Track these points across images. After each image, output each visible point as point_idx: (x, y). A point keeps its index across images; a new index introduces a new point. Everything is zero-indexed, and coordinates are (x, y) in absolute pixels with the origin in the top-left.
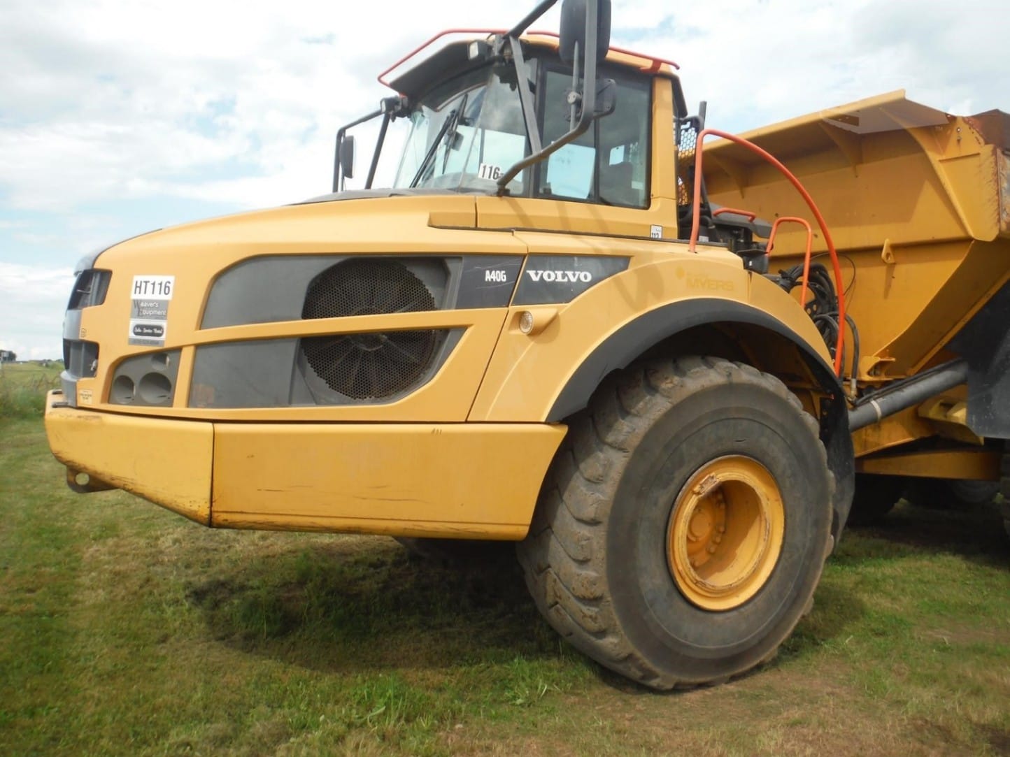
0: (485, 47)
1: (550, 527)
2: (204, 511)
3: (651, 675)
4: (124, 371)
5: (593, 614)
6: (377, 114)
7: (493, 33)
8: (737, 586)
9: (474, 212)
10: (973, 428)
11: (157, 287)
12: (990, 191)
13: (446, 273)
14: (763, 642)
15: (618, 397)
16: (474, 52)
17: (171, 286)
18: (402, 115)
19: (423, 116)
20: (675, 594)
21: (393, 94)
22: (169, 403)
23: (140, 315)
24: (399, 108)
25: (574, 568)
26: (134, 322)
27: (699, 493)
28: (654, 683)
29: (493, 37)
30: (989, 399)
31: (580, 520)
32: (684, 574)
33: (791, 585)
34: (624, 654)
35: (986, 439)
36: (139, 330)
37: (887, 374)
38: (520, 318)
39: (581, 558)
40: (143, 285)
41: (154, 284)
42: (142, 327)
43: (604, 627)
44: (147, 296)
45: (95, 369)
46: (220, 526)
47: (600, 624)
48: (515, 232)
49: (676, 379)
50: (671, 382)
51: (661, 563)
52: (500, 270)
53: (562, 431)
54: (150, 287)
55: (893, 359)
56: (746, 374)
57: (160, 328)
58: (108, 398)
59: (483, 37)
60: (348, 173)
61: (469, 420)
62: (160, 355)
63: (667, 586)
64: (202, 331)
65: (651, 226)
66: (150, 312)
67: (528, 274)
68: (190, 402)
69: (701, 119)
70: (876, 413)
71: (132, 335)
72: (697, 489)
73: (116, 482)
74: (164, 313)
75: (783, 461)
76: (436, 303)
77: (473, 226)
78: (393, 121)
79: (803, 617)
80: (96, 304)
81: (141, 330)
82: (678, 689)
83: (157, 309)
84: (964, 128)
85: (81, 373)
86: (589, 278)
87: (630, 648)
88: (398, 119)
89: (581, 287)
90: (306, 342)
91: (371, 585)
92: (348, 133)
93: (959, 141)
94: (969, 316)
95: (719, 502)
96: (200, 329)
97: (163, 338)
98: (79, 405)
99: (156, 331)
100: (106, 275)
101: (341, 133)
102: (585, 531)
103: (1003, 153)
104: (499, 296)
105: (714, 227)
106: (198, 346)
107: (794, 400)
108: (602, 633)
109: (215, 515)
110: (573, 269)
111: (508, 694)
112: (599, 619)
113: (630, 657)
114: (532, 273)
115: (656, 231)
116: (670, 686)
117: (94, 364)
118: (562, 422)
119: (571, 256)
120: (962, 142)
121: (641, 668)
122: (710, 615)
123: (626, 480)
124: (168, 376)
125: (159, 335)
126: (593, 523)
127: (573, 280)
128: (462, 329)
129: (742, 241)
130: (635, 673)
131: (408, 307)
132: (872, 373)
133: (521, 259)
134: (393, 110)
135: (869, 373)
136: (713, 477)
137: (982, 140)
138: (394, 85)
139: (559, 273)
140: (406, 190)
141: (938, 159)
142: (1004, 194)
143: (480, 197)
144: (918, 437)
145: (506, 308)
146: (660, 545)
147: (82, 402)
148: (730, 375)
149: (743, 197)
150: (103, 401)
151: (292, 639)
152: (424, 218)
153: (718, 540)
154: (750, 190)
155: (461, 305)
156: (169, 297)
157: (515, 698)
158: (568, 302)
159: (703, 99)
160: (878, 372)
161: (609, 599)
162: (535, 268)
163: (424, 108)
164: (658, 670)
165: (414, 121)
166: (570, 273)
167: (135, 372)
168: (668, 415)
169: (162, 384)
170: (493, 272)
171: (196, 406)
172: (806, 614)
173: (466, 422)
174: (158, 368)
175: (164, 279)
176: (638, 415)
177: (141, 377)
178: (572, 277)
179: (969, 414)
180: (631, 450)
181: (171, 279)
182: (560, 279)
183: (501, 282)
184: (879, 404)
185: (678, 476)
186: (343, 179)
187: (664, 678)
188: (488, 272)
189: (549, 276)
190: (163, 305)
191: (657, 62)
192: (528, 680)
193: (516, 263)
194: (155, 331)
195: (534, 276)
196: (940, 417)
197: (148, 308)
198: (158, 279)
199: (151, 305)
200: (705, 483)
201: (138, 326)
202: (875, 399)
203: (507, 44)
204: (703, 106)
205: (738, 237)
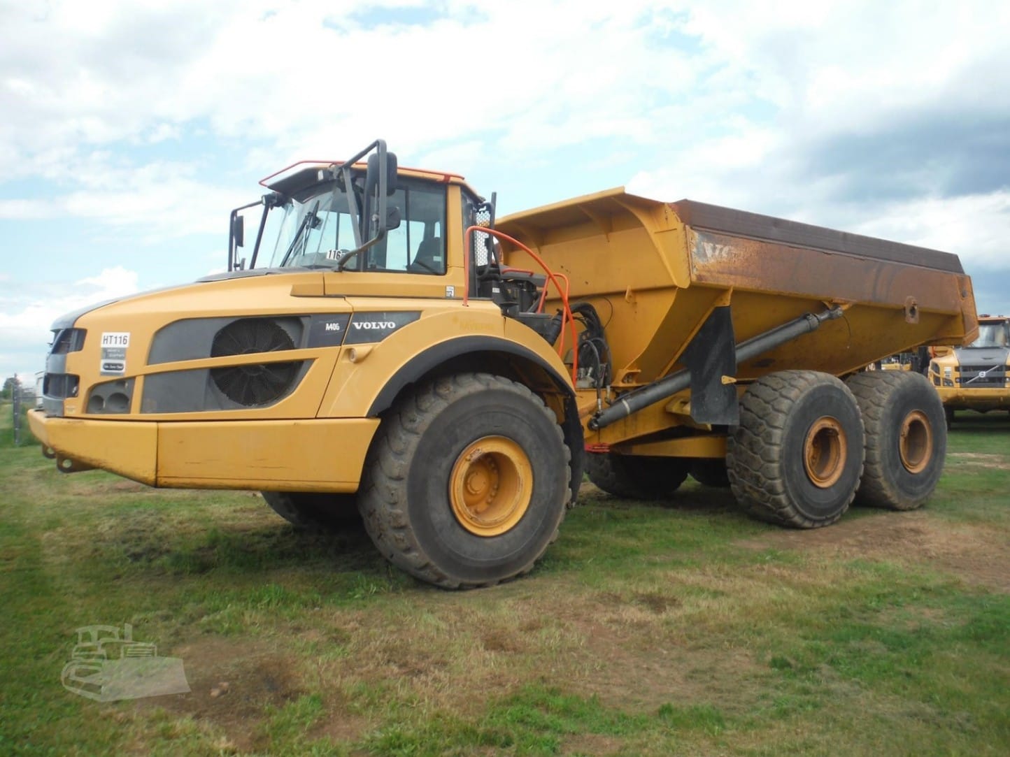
0: (328, 173)
1: (374, 485)
2: (152, 477)
3: (441, 578)
4: (98, 392)
5: (402, 537)
6: (260, 202)
7: (333, 163)
8: (500, 522)
9: (322, 283)
10: (694, 418)
11: (118, 340)
12: (683, 254)
13: (301, 326)
14: (521, 559)
15: (416, 401)
16: (321, 176)
17: (128, 339)
18: (278, 205)
19: (293, 206)
20: (456, 524)
21: (270, 192)
22: (128, 411)
23: (107, 357)
24: (275, 201)
25: (389, 509)
26: (103, 362)
27: (470, 460)
28: (445, 583)
29: (333, 166)
30: (703, 396)
31: (391, 478)
32: (462, 512)
33: (540, 522)
34: (423, 563)
35: (713, 426)
36: (107, 367)
37: (637, 382)
38: (349, 352)
39: (392, 501)
40: (109, 338)
41: (116, 338)
42: (109, 365)
43: (409, 546)
44: (112, 345)
45: (76, 392)
46: (162, 487)
47: (406, 544)
48: (346, 298)
49: (452, 388)
50: (448, 390)
51: (446, 505)
52: (336, 323)
53: (378, 422)
54: (113, 339)
55: (639, 371)
56: (502, 384)
57: (121, 365)
58: (87, 410)
59: (327, 165)
60: (240, 243)
61: (318, 416)
62: (121, 382)
63: (451, 520)
64: (149, 366)
65: (446, 287)
66: (115, 355)
67: (354, 325)
68: (142, 410)
69: (492, 205)
70: (625, 410)
71: (102, 370)
72: (468, 457)
73: (94, 463)
74: (123, 355)
75: (529, 439)
76: (295, 345)
77: (322, 294)
78: (272, 209)
79: (551, 543)
80: (76, 350)
81: (108, 366)
82: (462, 588)
83: (119, 353)
84: (669, 210)
85: (66, 395)
86: (394, 326)
87: (427, 559)
88: (275, 208)
89: (388, 332)
90: (214, 371)
91: (264, 546)
92: (239, 214)
93: (667, 219)
94: (690, 339)
95: (494, 469)
96: (148, 364)
97: (123, 371)
98: (66, 415)
99: (119, 367)
100: (82, 333)
101: (234, 213)
102: (393, 485)
103: (691, 228)
104: (335, 339)
105: (502, 281)
106: (146, 376)
107: (537, 400)
108: (408, 550)
109: (159, 479)
110: (383, 321)
111: (350, 593)
112: (406, 541)
113: (426, 566)
114: (356, 324)
115: (451, 290)
116: (456, 585)
117: (75, 389)
118: (377, 417)
119: (382, 312)
120: (669, 219)
121: (435, 573)
122: (482, 539)
123: (419, 452)
124: (126, 394)
125: (121, 369)
126: (399, 479)
127: (383, 327)
128: (312, 360)
129: (525, 290)
130: (433, 577)
131: (277, 348)
132: (626, 381)
133: (347, 316)
134: (270, 202)
135: (623, 381)
136: (479, 450)
137: (679, 220)
138: (271, 187)
139: (374, 324)
140: (277, 269)
141: (654, 231)
142: (694, 257)
143: (328, 272)
144: (667, 427)
145: (340, 347)
146: (444, 494)
147: (68, 413)
148: (488, 385)
149: (540, 253)
150: (83, 412)
151: (207, 574)
152: (289, 289)
153: (493, 494)
154: (546, 248)
155: (311, 345)
156: (126, 346)
157: (355, 595)
158: (380, 341)
159: (494, 191)
160: (630, 380)
161: (411, 527)
162: (358, 321)
163: (294, 200)
164: (447, 574)
165: (287, 209)
166: (381, 324)
167: (105, 393)
168: (446, 410)
169: (122, 400)
170: (331, 325)
171: (145, 412)
172: (553, 541)
173: (316, 418)
174: (120, 390)
175: (123, 334)
176: (426, 411)
177: (108, 396)
178: (382, 326)
179: (692, 408)
180: (422, 433)
181: (128, 334)
182: (374, 327)
183: (336, 331)
184: (628, 403)
185: (455, 449)
186: (236, 248)
187: (452, 580)
188: (327, 325)
189: (367, 326)
190: (123, 351)
191: (447, 176)
192: (365, 587)
193: (346, 318)
194: (117, 367)
195: (357, 326)
196: (679, 412)
197: (113, 353)
198: (119, 334)
199: (115, 351)
200: (473, 453)
201: (106, 364)
202: (626, 399)
203: (341, 173)
204: (494, 195)
205: (522, 287)
